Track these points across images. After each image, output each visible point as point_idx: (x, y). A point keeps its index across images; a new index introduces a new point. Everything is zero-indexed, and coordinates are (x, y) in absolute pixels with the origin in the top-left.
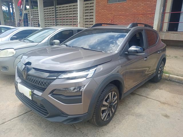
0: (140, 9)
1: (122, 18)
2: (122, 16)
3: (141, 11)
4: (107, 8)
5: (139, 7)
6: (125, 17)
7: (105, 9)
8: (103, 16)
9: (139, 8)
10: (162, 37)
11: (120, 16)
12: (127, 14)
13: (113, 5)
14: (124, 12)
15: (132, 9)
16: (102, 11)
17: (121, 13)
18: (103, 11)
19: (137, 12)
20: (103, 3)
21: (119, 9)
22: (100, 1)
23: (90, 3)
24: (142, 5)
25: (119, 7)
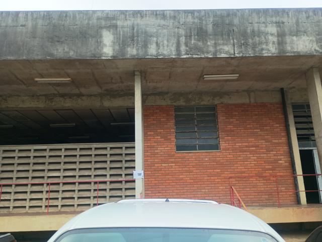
0: (251, 165)
1: (217, 180)
2: (216, 178)
3: (254, 170)
4: (176, 160)
5: (248, 163)
6: (223, 180)
7: (173, 163)
8: (167, 177)
11: (212, 178)
12: (226, 173)
13: (190, 155)
14: (219, 171)
15: (235, 165)
16: (163, 165)
18: (167, 165)
19: (247, 170)
20: (165, 149)
21: (206, 164)
22: (156, 144)
23: (126, 148)
24: (254, 158)
25: (207, 159)
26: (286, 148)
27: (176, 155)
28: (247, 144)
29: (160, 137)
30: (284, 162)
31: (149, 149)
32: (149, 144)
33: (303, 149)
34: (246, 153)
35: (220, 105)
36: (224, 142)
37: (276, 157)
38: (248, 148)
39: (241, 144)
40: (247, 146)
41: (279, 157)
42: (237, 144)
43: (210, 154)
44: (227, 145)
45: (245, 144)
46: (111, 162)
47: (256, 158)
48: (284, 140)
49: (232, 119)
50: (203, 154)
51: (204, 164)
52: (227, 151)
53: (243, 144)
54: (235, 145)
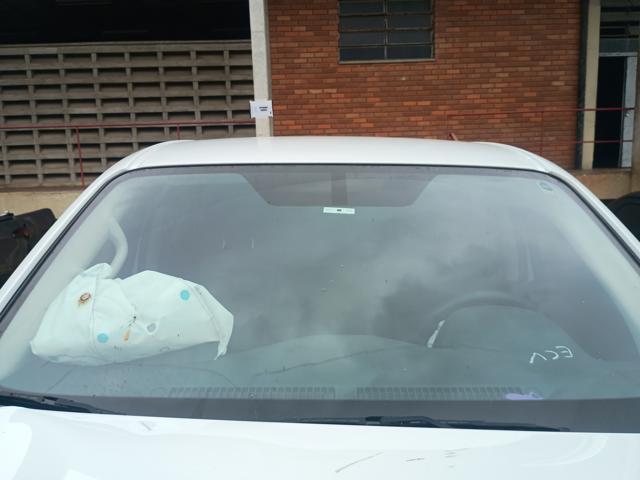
0: (496, 91)
1: (422, 123)
2: (421, 118)
3: (498, 100)
4: (340, 80)
5: (489, 86)
6: (434, 123)
7: (332, 86)
8: (320, 116)
9: (492, 86)
11: (413, 119)
12: (440, 107)
13: (370, 68)
14: (428, 103)
15: (462, 91)
16: (313, 91)
17: (412, 103)
18: (320, 91)
19: (485, 101)
20: (317, 55)
21: (402, 88)
22: (297, 45)
23: (232, 53)
24: (501, 75)
25: (404, 79)
26: (572, 53)
27: (340, 70)
28: (492, 44)
29: (304, 28)
30: (562, 83)
31: (282, 55)
32: (282, 45)
33: (608, 55)
34: (488, 65)
36: (443, 40)
37: (549, 73)
38: (493, 54)
39: (478, 45)
40: (491, 50)
41: (554, 73)
42: (471, 45)
43: (412, 67)
44: (450, 45)
45: (487, 44)
46: (201, 84)
47: (507, 75)
48: (571, 34)
50: (397, 68)
51: (398, 89)
52: (448, 61)
53: (484, 44)
54: (467, 47)
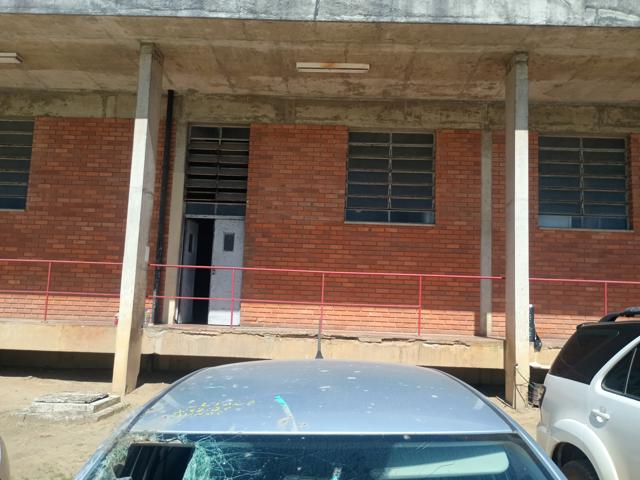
0: (82, 242)
1: (7, 268)
3: (82, 252)
5: (74, 237)
6: (18, 268)
9: (77, 237)
10: (154, 347)
12: (27, 255)
15: (48, 241)
19: (69, 251)
24: (87, 229)
28: (80, 201)
34: (75, 219)
35: (43, 119)
36: (35, 195)
38: (80, 210)
39: (67, 200)
40: (77, 205)
42: (59, 200)
44: (41, 199)
45: (75, 200)
47: (92, 229)
49: (60, 147)
54: (56, 202)
